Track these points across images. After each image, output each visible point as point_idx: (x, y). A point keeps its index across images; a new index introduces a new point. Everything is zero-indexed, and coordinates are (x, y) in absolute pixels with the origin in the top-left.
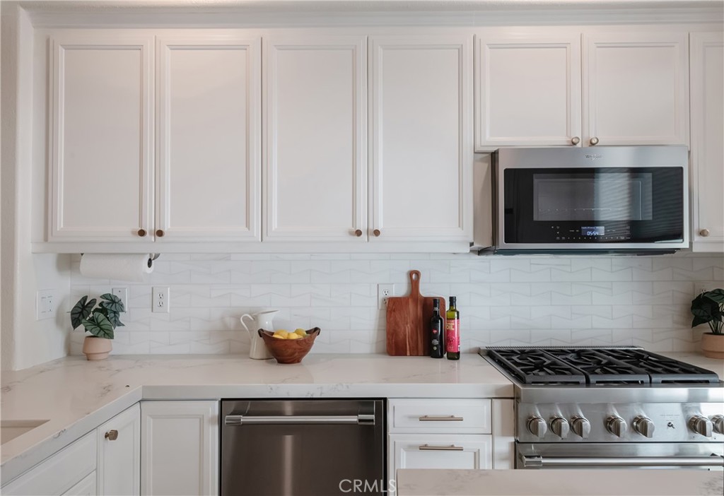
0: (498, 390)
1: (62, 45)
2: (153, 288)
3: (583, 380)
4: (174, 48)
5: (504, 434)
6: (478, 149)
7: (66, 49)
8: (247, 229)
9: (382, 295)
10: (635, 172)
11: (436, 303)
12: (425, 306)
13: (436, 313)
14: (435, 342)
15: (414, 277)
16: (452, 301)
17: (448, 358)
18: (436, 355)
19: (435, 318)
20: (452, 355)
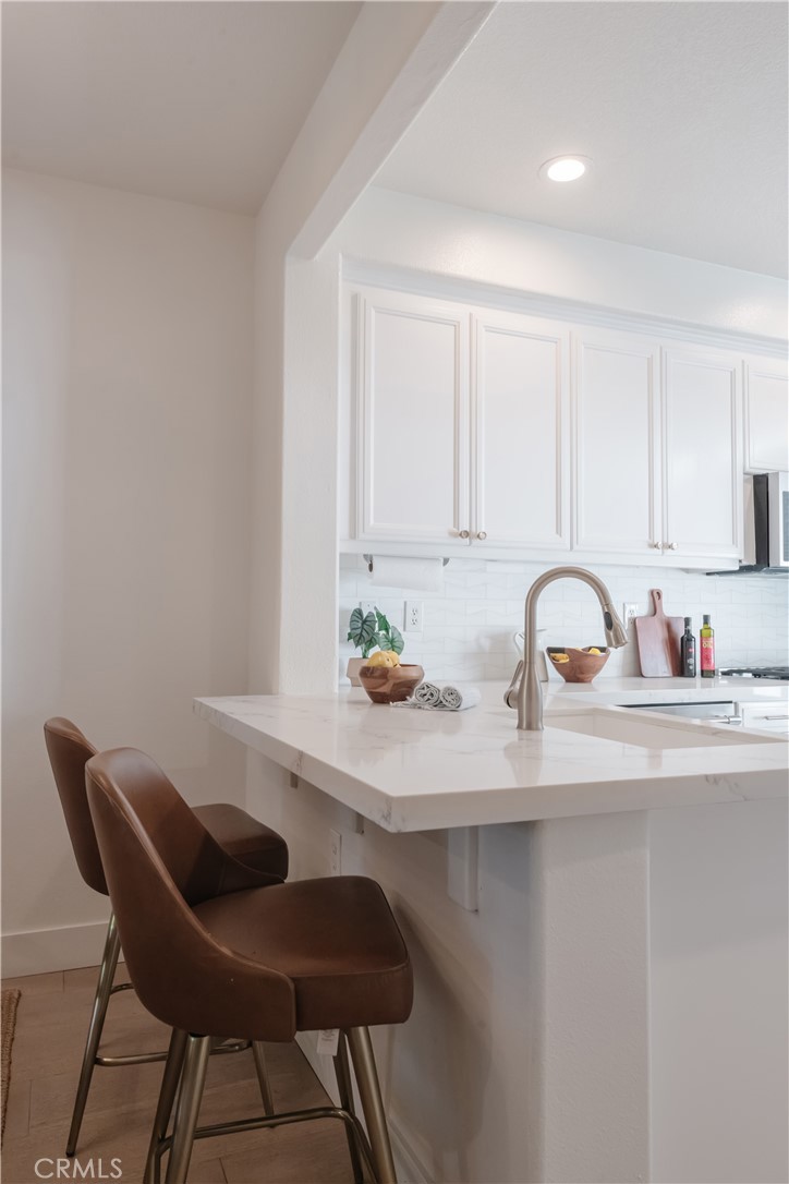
1: (375, 308)
2: (405, 603)
4: (489, 329)
6: (748, 470)
7: (377, 312)
8: (559, 536)
9: (628, 615)
11: (687, 621)
12: (669, 626)
13: (687, 632)
14: (691, 661)
15: (655, 595)
16: (706, 619)
17: (702, 675)
18: (692, 675)
19: (688, 639)
20: (707, 673)
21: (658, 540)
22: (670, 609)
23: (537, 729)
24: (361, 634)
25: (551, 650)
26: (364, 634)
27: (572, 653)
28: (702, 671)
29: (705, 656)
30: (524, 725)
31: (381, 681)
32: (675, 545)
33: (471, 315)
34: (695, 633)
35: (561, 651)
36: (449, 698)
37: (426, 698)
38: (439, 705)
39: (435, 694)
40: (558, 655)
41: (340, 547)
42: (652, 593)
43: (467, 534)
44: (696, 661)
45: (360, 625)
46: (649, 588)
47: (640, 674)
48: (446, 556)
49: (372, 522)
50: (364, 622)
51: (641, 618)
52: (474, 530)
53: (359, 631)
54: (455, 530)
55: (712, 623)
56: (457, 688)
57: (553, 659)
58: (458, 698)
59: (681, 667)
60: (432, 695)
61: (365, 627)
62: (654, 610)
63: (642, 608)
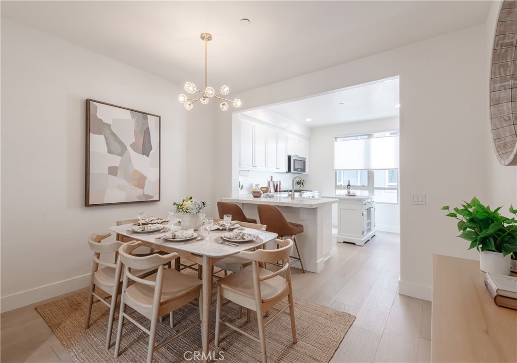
6: (288, 155)
10: (303, 161)
11: (277, 182)
12: (274, 183)
14: (277, 189)
16: (280, 181)
18: (277, 192)
21: (277, 167)
22: (274, 180)
28: (279, 191)
29: (280, 189)
32: (279, 169)
34: (278, 184)
46: (271, 175)
55: (281, 183)
62: (271, 180)
63: (269, 180)
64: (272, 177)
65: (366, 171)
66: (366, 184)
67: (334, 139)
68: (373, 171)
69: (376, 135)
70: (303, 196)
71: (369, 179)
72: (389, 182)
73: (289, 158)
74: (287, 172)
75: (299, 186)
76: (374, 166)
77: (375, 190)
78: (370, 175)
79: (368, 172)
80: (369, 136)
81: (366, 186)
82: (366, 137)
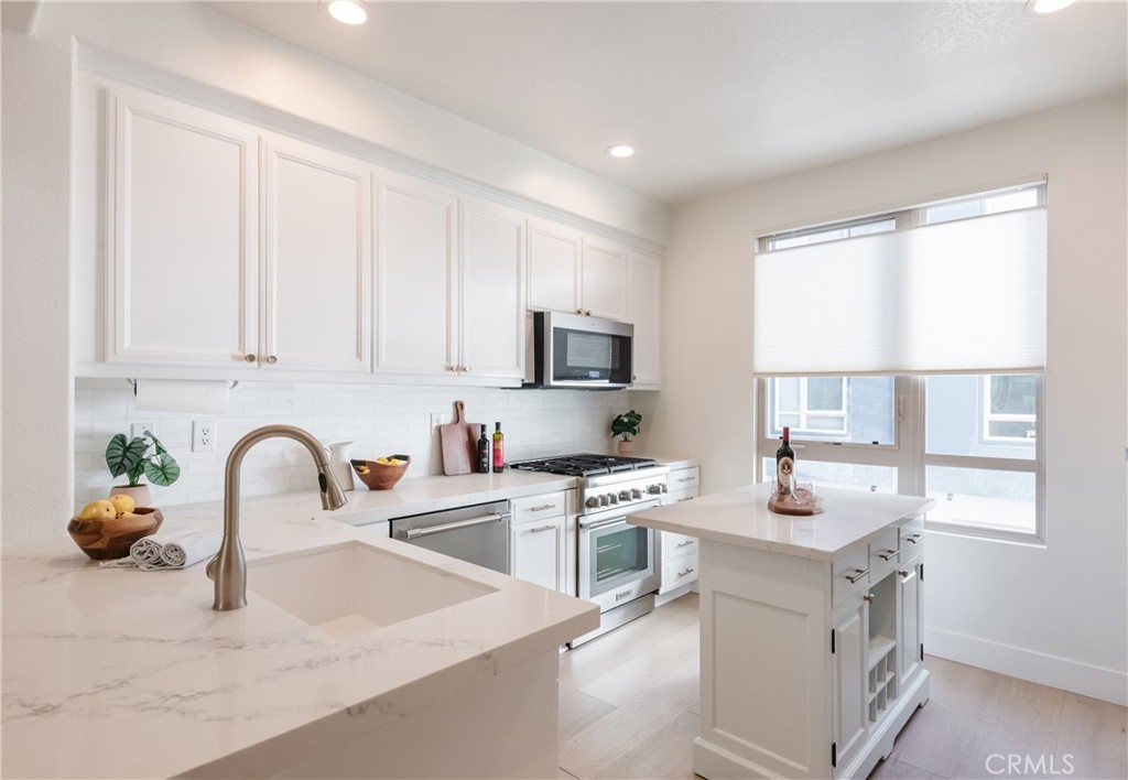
0: (569, 484)
1: (130, 108)
2: (193, 423)
3: (607, 470)
4: (282, 156)
5: (572, 513)
6: (529, 308)
7: (133, 114)
8: (358, 360)
9: (435, 424)
10: (614, 337)
11: (483, 427)
12: (469, 430)
13: (483, 436)
14: (485, 460)
15: (459, 406)
16: (498, 425)
17: (494, 471)
18: (485, 471)
19: (484, 440)
20: (498, 470)
21: (454, 364)
22: (470, 417)
23: (238, 607)
24: (121, 462)
25: (356, 463)
26: (126, 462)
27: (372, 465)
28: (494, 468)
29: (497, 456)
30: (221, 606)
31: (93, 537)
32: (468, 369)
33: (260, 138)
34: (489, 437)
35: (363, 463)
36: (172, 556)
37: (145, 555)
38: (159, 563)
39: (156, 551)
40: (362, 467)
41: (74, 371)
42: (456, 403)
43: (251, 358)
44: (490, 460)
45: (121, 453)
46: (454, 400)
47: (443, 473)
48: (236, 379)
49: (127, 343)
50: (127, 449)
51: (446, 426)
52: (263, 353)
53: (119, 460)
54: (241, 354)
55: (502, 430)
56: (181, 545)
57: (358, 470)
58: (183, 555)
59: (477, 466)
60: (152, 552)
61: (128, 454)
62: (458, 419)
63: (447, 417)
64: (459, 407)
65: (887, 381)
66: (886, 439)
67: (756, 242)
68: (920, 377)
69: (933, 213)
70: (589, 493)
71: (900, 414)
72: (993, 411)
73: (539, 319)
74: (525, 386)
75: (620, 437)
76: (922, 354)
77: (930, 470)
78: (907, 399)
79: (898, 381)
80: (903, 218)
81: (887, 448)
82: (891, 225)
